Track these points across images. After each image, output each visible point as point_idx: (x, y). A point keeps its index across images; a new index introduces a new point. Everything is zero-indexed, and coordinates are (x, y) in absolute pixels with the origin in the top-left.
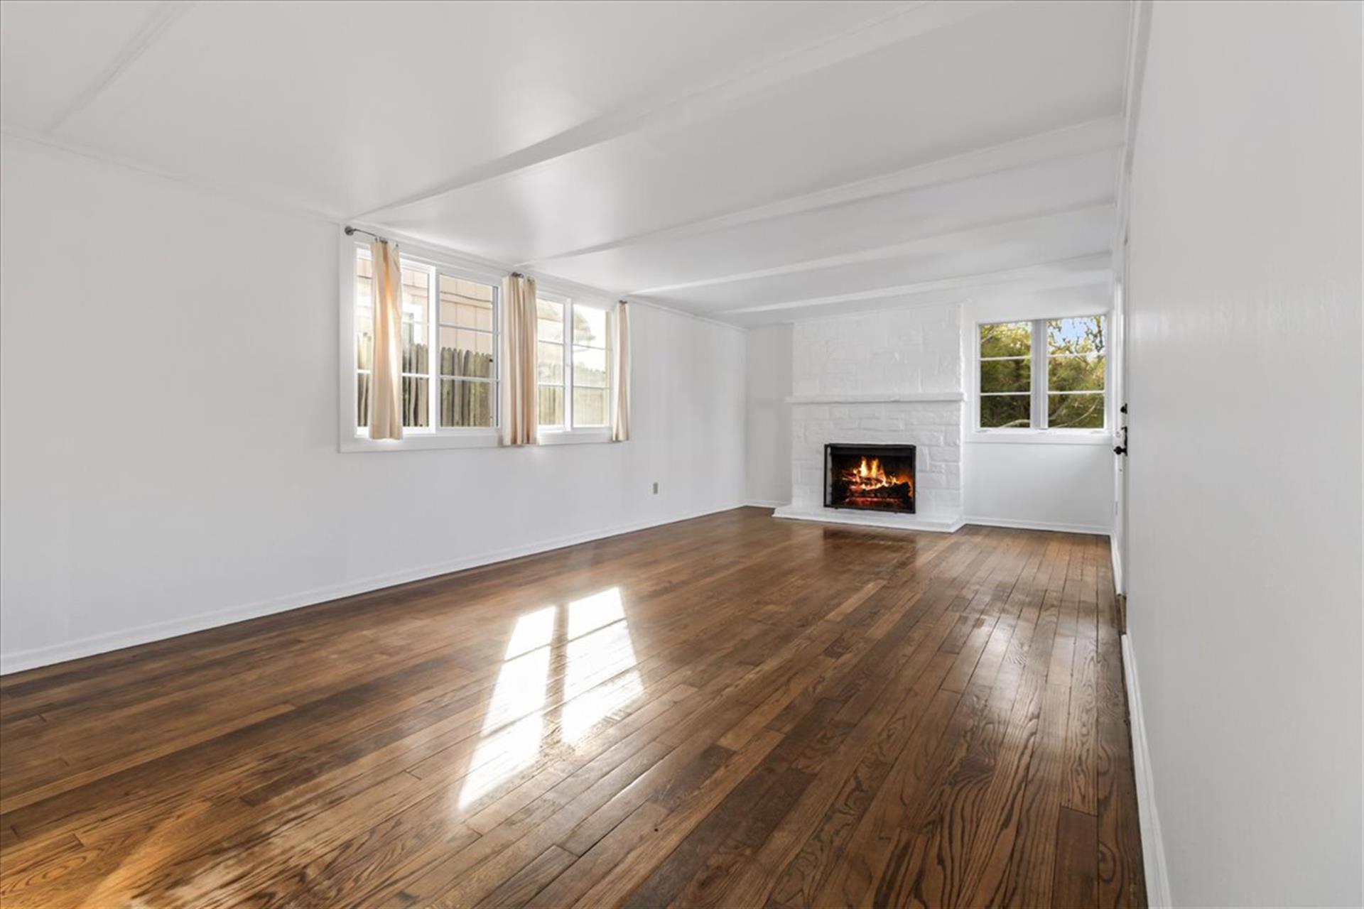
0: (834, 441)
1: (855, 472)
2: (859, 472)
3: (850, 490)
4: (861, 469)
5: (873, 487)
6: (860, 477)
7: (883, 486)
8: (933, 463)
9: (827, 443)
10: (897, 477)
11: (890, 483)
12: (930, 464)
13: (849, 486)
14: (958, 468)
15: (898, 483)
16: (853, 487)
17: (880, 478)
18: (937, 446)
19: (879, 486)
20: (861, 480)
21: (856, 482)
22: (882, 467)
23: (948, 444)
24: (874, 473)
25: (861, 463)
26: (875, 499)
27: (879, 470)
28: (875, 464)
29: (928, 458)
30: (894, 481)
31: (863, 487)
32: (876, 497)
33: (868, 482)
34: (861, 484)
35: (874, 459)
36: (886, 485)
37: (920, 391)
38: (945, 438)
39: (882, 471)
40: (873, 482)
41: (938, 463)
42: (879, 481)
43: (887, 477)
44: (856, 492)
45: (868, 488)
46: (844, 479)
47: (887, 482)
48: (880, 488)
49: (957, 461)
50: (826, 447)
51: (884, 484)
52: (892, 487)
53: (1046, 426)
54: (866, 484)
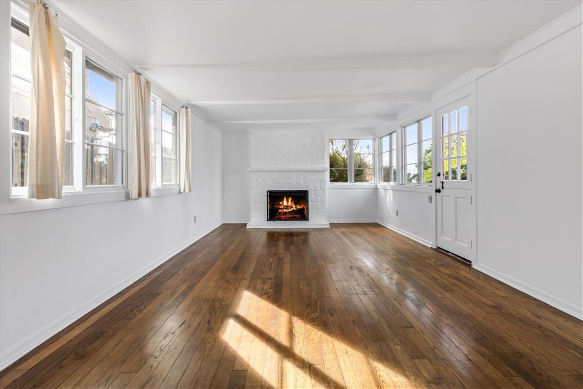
0: (271, 189)
1: (281, 203)
2: (283, 203)
3: (279, 212)
4: (284, 202)
5: (289, 210)
6: (283, 206)
7: (294, 210)
8: (316, 198)
9: (268, 190)
10: (299, 205)
11: (297, 208)
12: (314, 198)
13: (278, 210)
14: (325, 200)
15: (300, 208)
16: (280, 211)
17: (292, 206)
18: (317, 190)
19: (292, 209)
20: (284, 207)
21: (281, 208)
22: (293, 200)
23: (321, 189)
24: (290, 204)
25: (284, 199)
26: (290, 216)
27: (292, 202)
28: (290, 199)
29: (313, 196)
30: (298, 207)
31: (285, 210)
32: (290, 215)
33: (287, 208)
34: (284, 209)
35: (290, 197)
36: (295, 209)
37: (310, 166)
38: (320, 187)
39: (293, 203)
40: (289, 208)
41: (318, 198)
42: (292, 207)
43: (295, 205)
44: (281, 213)
45: (287, 211)
46: (276, 207)
47: (295, 208)
48: (292, 211)
49: (325, 197)
50: (268, 192)
51: (294, 208)
52: (298, 210)
53: (354, 182)
54: (286, 209)
